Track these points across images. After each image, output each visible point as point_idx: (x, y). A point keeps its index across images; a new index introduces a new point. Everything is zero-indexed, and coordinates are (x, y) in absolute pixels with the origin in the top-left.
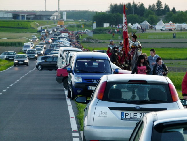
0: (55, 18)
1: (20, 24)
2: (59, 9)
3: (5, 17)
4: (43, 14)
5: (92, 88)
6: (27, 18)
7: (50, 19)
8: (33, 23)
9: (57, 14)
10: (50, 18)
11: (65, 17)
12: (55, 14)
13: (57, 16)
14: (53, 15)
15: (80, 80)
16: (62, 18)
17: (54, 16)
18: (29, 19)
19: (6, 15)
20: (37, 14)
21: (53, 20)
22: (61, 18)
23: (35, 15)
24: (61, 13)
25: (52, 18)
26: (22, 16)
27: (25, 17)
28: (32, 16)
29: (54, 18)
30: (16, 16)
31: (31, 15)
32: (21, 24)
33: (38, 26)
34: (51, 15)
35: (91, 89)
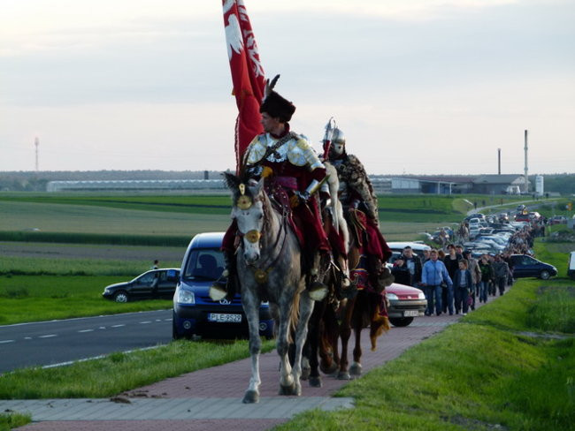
0: (519, 191)
1: (428, 203)
2: (526, 169)
3: (402, 189)
4: (490, 181)
5: (219, 318)
6: (453, 191)
7: (505, 193)
8: (459, 200)
9: (522, 181)
10: (508, 190)
11: (540, 189)
12: (517, 181)
13: (522, 186)
14: (514, 182)
15: (190, 301)
16: (534, 189)
17: (515, 185)
18: (459, 192)
19: (405, 185)
20: (477, 181)
21: (514, 193)
22: (531, 189)
23: (474, 184)
24: (533, 179)
25: (510, 189)
26: (444, 185)
27: (449, 188)
28: (466, 187)
29: (515, 189)
30: (428, 185)
31: (464, 183)
32: (431, 204)
33: (469, 208)
34: (510, 184)
35: (214, 319)
